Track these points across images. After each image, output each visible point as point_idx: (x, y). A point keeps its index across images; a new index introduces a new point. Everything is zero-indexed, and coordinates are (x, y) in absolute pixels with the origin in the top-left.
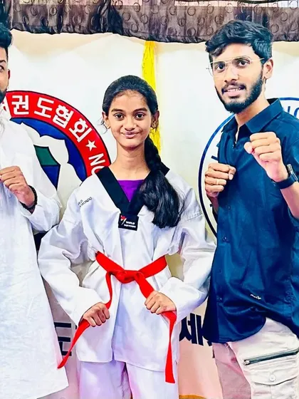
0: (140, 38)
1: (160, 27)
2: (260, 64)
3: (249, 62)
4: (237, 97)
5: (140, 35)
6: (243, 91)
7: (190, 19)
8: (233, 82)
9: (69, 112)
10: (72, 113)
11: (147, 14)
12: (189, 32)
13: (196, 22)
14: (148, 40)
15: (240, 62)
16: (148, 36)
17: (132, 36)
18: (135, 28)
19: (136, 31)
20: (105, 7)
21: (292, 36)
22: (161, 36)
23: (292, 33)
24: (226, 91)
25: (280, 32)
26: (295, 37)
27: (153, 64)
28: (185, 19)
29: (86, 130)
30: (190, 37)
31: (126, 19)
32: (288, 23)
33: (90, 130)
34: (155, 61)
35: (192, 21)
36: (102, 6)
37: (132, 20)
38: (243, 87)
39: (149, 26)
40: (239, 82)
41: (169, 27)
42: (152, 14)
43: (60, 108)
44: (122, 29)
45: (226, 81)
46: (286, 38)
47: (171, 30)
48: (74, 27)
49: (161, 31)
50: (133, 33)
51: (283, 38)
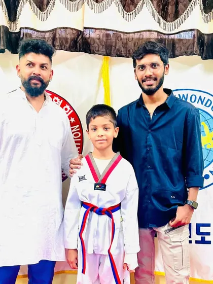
0: (100, 55)
1: (112, 48)
2: (163, 67)
3: (158, 65)
4: (151, 85)
5: (100, 52)
6: (155, 82)
7: (129, 43)
8: (150, 77)
9: (60, 101)
10: (62, 101)
11: (104, 40)
12: (129, 51)
13: (133, 45)
14: (105, 55)
15: (153, 65)
16: (105, 53)
17: (96, 54)
18: (97, 49)
19: (98, 51)
20: (80, 37)
21: (189, 52)
22: (112, 53)
23: (189, 51)
24: (145, 81)
25: (183, 50)
26: (191, 53)
27: (108, 71)
28: (127, 44)
29: (70, 111)
30: (130, 54)
31: (92, 43)
32: (187, 45)
33: (72, 111)
34: (109, 69)
35: (131, 45)
36: (78, 36)
37: (96, 45)
38: (155, 79)
39: (106, 47)
40: (153, 76)
41: (117, 48)
42: (107, 40)
43: (56, 98)
44: (90, 50)
45: (146, 76)
46: (186, 54)
47: (118, 50)
48: (61, 47)
49: (113, 50)
50: (96, 52)
51: (184, 54)
